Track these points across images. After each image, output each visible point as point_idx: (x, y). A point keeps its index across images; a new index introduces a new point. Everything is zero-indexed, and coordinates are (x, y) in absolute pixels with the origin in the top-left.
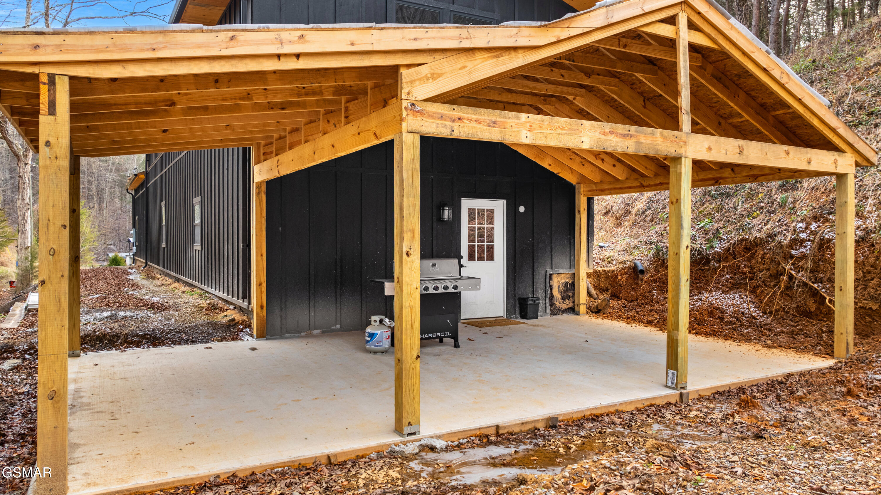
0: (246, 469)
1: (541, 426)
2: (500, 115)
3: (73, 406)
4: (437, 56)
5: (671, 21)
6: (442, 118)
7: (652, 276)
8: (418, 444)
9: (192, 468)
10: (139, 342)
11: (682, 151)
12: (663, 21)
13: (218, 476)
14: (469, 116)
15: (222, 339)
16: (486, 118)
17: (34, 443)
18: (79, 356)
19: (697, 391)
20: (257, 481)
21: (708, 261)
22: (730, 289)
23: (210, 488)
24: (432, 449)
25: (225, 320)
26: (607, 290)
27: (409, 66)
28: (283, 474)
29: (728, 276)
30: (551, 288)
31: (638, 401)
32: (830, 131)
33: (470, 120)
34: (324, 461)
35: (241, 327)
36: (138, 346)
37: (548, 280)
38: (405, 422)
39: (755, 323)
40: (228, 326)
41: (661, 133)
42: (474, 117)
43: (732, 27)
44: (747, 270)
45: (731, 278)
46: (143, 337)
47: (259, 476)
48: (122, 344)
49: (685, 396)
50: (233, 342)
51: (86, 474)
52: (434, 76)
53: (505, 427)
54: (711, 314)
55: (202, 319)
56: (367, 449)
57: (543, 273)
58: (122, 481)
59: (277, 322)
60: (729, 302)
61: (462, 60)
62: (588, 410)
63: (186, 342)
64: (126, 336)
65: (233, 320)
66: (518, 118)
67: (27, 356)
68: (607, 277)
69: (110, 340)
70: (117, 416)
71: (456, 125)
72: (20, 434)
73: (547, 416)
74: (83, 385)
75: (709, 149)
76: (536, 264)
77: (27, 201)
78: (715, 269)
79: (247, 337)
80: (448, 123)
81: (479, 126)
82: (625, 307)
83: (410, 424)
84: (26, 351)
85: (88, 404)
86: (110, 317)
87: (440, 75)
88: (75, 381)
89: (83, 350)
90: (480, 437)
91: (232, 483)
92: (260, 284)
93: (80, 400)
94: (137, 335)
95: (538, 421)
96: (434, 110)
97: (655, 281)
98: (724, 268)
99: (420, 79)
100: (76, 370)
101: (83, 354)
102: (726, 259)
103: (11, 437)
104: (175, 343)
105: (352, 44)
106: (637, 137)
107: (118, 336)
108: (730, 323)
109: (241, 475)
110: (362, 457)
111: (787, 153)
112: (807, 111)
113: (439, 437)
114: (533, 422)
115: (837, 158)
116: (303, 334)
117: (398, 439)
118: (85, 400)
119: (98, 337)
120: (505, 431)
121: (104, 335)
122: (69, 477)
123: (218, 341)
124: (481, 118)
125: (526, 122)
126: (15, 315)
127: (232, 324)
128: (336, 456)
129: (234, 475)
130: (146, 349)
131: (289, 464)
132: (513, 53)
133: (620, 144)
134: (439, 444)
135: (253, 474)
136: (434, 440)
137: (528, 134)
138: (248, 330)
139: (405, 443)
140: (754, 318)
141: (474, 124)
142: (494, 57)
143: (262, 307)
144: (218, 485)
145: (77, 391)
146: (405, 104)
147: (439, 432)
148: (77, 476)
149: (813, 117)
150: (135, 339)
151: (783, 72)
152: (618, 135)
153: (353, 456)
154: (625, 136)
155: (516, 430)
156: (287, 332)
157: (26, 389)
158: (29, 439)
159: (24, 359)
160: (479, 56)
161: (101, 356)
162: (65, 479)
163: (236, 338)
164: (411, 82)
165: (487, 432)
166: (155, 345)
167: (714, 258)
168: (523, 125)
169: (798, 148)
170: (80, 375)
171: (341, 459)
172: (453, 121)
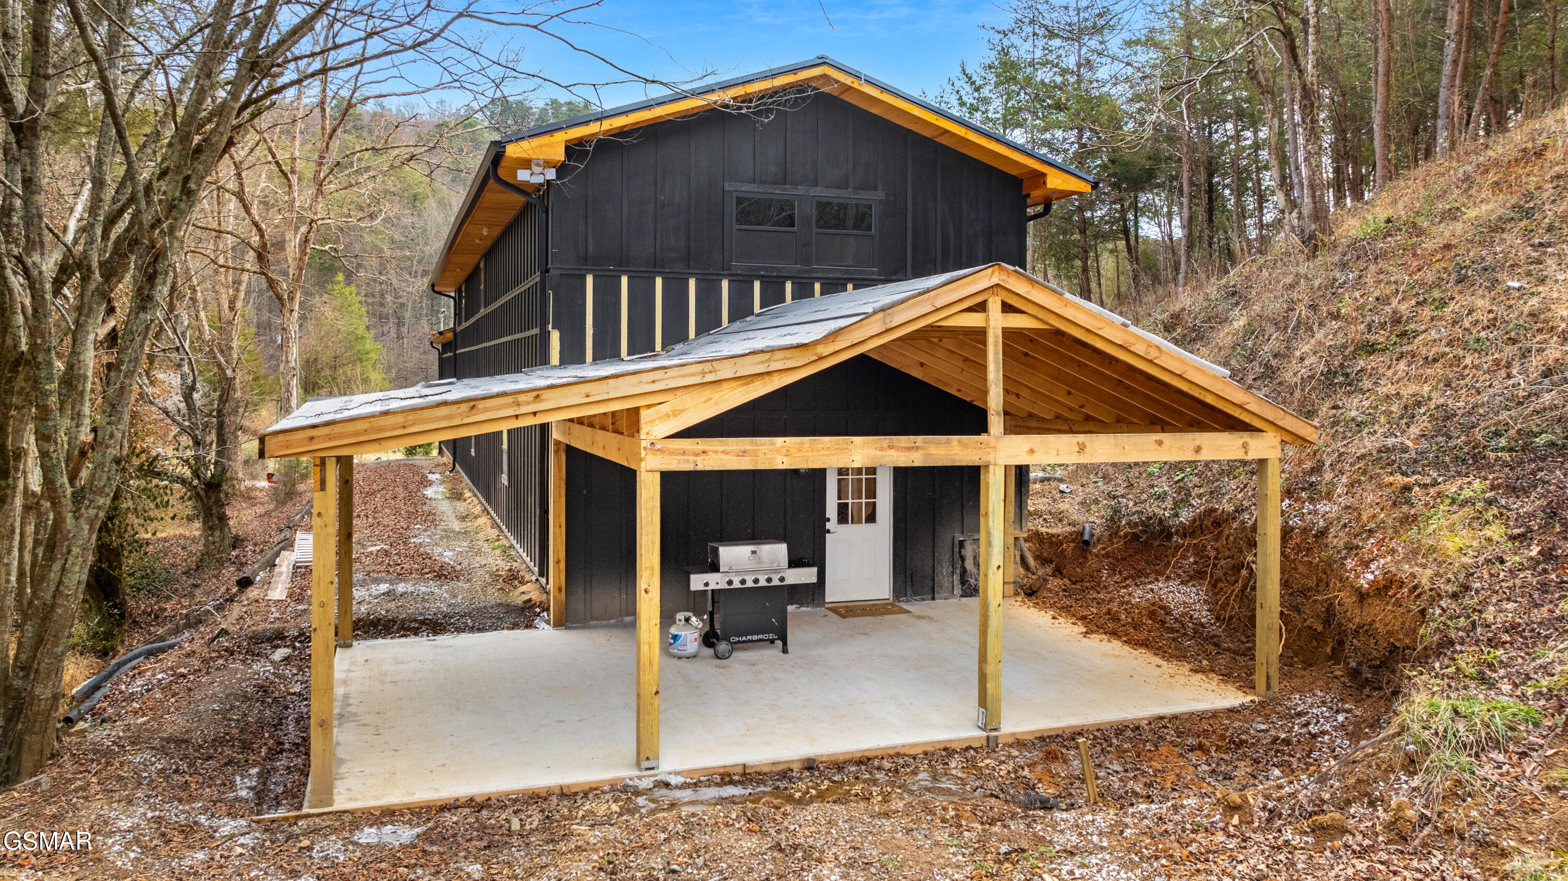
0: (482, 795)
1: (796, 767)
2: (751, 443)
3: (341, 716)
4: (679, 393)
5: (981, 307)
6: (684, 453)
7: (1104, 549)
8: (653, 779)
9: (437, 790)
10: (418, 628)
11: (990, 458)
12: (970, 310)
13: (458, 800)
14: (715, 448)
15: (515, 626)
16: (735, 447)
17: (307, 754)
18: (350, 646)
19: (1013, 734)
20: (490, 806)
21: (1169, 536)
22: (1191, 578)
23: (449, 810)
24: (667, 785)
25: (520, 600)
26: (1051, 562)
27: (649, 406)
28: (515, 801)
29: (1192, 560)
30: (963, 559)
31: (927, 743)
32: (1235, 408)
33: (716, 452)
34: (557, 791)
35: (538, 610)
36: (416, 634)
37: (957, 549)
38: (643, 757)
39: (1202, 633)
40: (523, 609)
41: (959, 441)
42: (721, 448)
43: (1067, 303)
44: (1212, 554)
45: (1196, 562)
46: (423, 622)
47: (494, 801)
48: (398, 631)
49: (991, 740)
50: (526, 631)
51: (349, 790)
52: (676, 413)
53: (752, 767)
54: (1152, 615)
55: (493, 596)
56: (601, 781)
57: (949, 539)
58: (377, 798)
59: (581, 607)
60: (1183, 598)
61: (707, 392)
62: (858, 751)
63: (472, 629)
64: (403, 620)
65: (530, 600)
66: (773, 444)
67: (297, 644)
68: (1052, 544)
69: (384, 626)
70: (381, 731)
71: (700, 459)
72: (295, 744)
73: (803, 757)
74: (353, 689)
75: (1032, 451)
76: (938, 528)
77: (293, 364)
78: (1178, 547)
79: (543, 625)
80: (691, 458)
81: (726, 457)
82: (1064, 590)
83: (648, 759)
84: (296, 638)
85: (355, 715)
86: (387, 594)
87: (682, 411)
88: (345, 683)
89: (356, 637)
90: (723, 776)
91: (469, 806)
92: (558, 562)
93: (349, 709)
94: (416, 620)
95: (792, 761)
96: (676, 446)
97: (1107, 555)
98: (1188, 546)
99: (660, 418)
100: (346, 667)
101: (355, 643)
102: (1193, 534)
103: (287, 746)
104: (459, 630)
105: (588, 396)
106: (925, 448)
107: (394, 621)
108: (1172, 630)
109: (478, 800)
110: (596, 789)
111: (1160, 443)
112: (1193, 387)
113: (677, 773)
114: (785, 762)
115: (1249, 440)
116: (612, 621)
117: (636, 773)
118: (353, 709)
119: (372, 621)
120: (752, 771)
121: (379, 620)
122: (335, 791)
123: (508, 629)
124: (728, 448)
125: (782, 447)
126: (281, 573)
127: (529, 605)
128: (568, 787)
129: (472, 800)
130: (425, 638)
131: (524, 792)
132: (767, 378)
133: (902, 459)
134: (674, 780)
135: (489, 799)
136: (672, 776)
137: (785, 459)
138: (545, 614)
139: (640, 778)
140: (1202, 625)
141: (721, 456)
142: (744, 385)
143: (560, 590)
144: (456, 808)
145: (346, 696)
146: (643, 444)
147: (679, 768)
148: (342, 791)
149: (1204, 393)
150: (413, 625)
151: (1150, 345)
152: (899, 449)
153: (587, 788)
154: (909, 449)
155: (766, 770)
156: (592, 618)
157: (297, 688)
158: (302, 749)
159: (294, 648)
160: (725, 386)
161: (373, 648)
162: (332, 793)
163: (529, 626)
164: (651, 422)
165: (731, 771)
166: (435, 633)
167: (1177, 533)
168: (778, 451)
169: (1178, 435)
170: (350, 675)
171: (574, 790)
172: (697, 455)
